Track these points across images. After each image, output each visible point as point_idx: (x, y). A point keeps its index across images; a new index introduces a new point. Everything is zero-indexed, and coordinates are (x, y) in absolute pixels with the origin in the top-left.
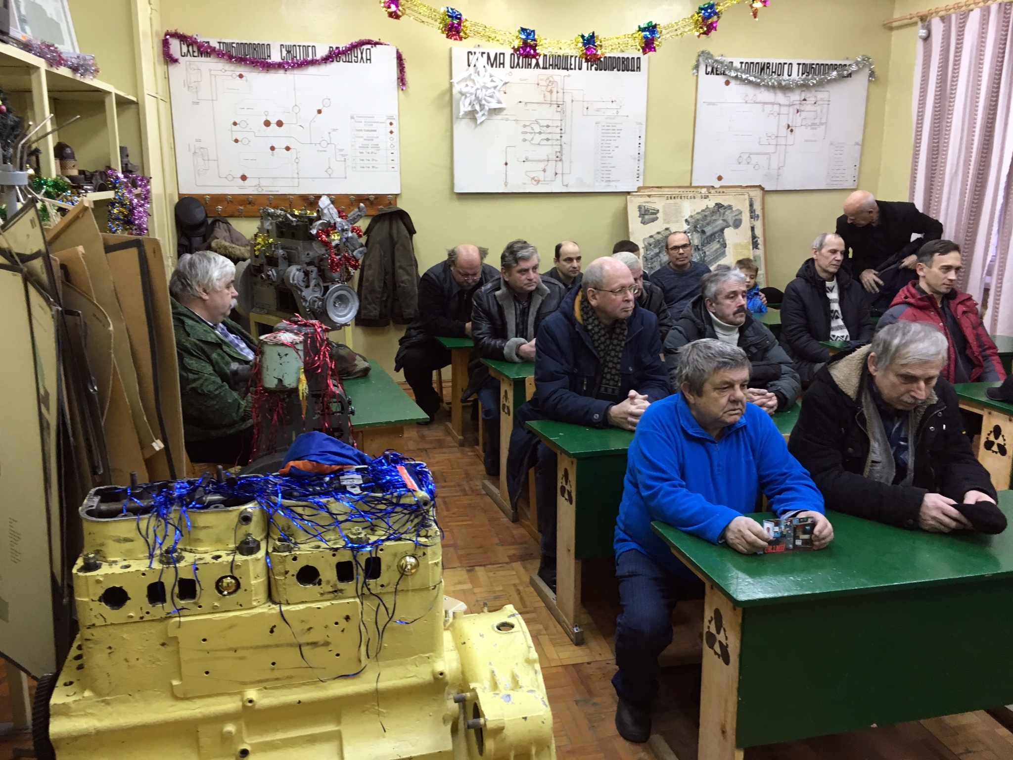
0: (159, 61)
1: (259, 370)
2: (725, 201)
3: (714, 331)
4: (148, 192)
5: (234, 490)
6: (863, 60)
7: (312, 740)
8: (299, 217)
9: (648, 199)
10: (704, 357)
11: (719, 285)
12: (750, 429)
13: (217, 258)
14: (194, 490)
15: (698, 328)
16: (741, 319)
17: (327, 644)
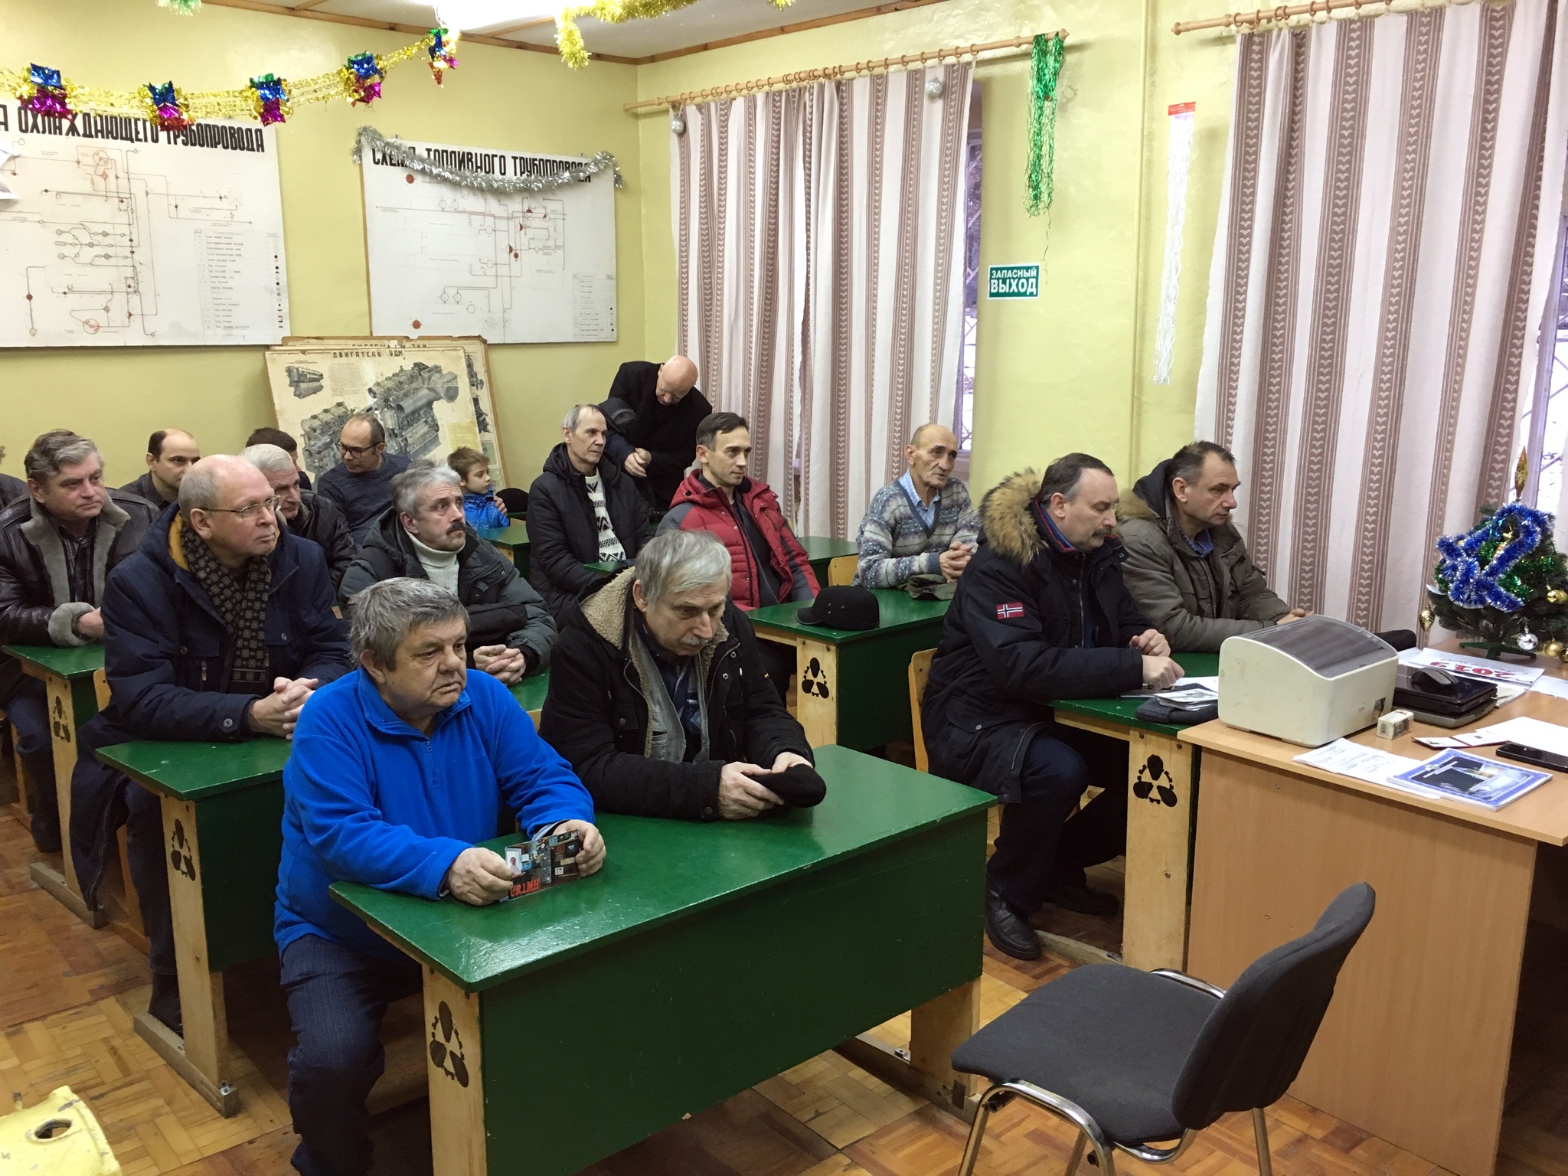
2: (429, 359)
3: (420, 563)
6: (605, 158)
9: (301, 357)
10: (392, 608)
11: (419, 490)
12: (478, 711)
15: (393, 560)
16: (460, 541)
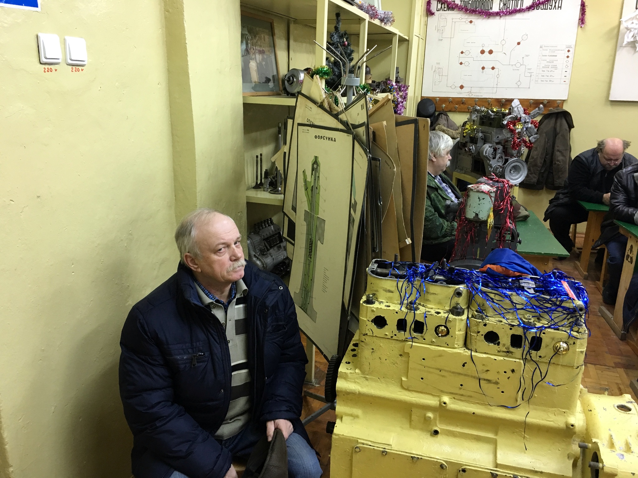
0: (423, 15)
1: (464, 206)
4: (407, 94)
5: (452, 275)
7: (478, 439)
8: (497, 112)
13: (444, 136)
14: (429, 270)
17: (497, 383)
